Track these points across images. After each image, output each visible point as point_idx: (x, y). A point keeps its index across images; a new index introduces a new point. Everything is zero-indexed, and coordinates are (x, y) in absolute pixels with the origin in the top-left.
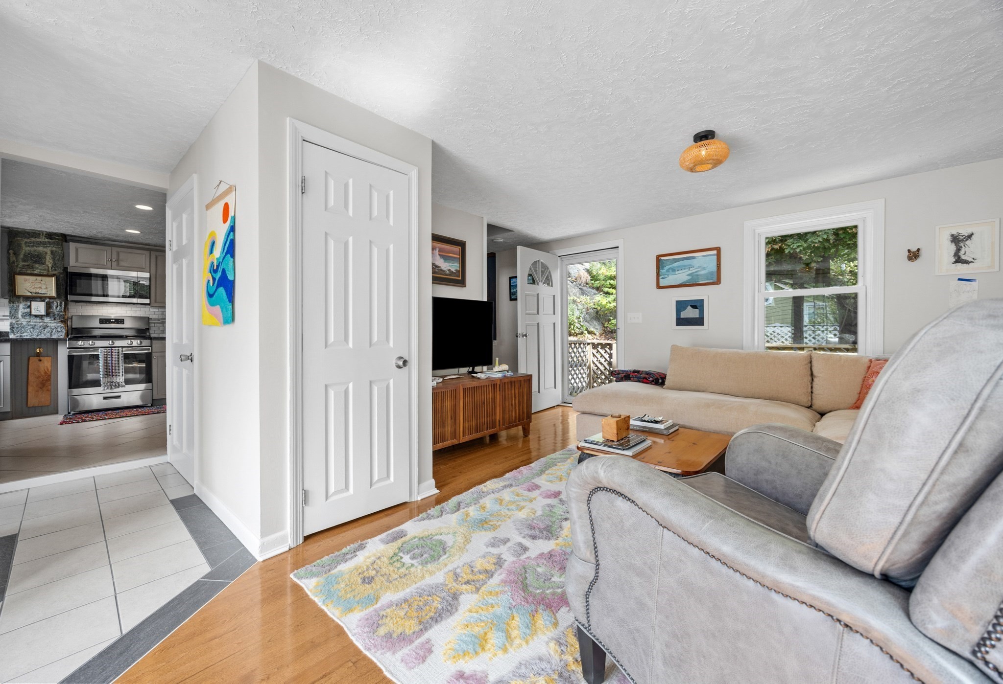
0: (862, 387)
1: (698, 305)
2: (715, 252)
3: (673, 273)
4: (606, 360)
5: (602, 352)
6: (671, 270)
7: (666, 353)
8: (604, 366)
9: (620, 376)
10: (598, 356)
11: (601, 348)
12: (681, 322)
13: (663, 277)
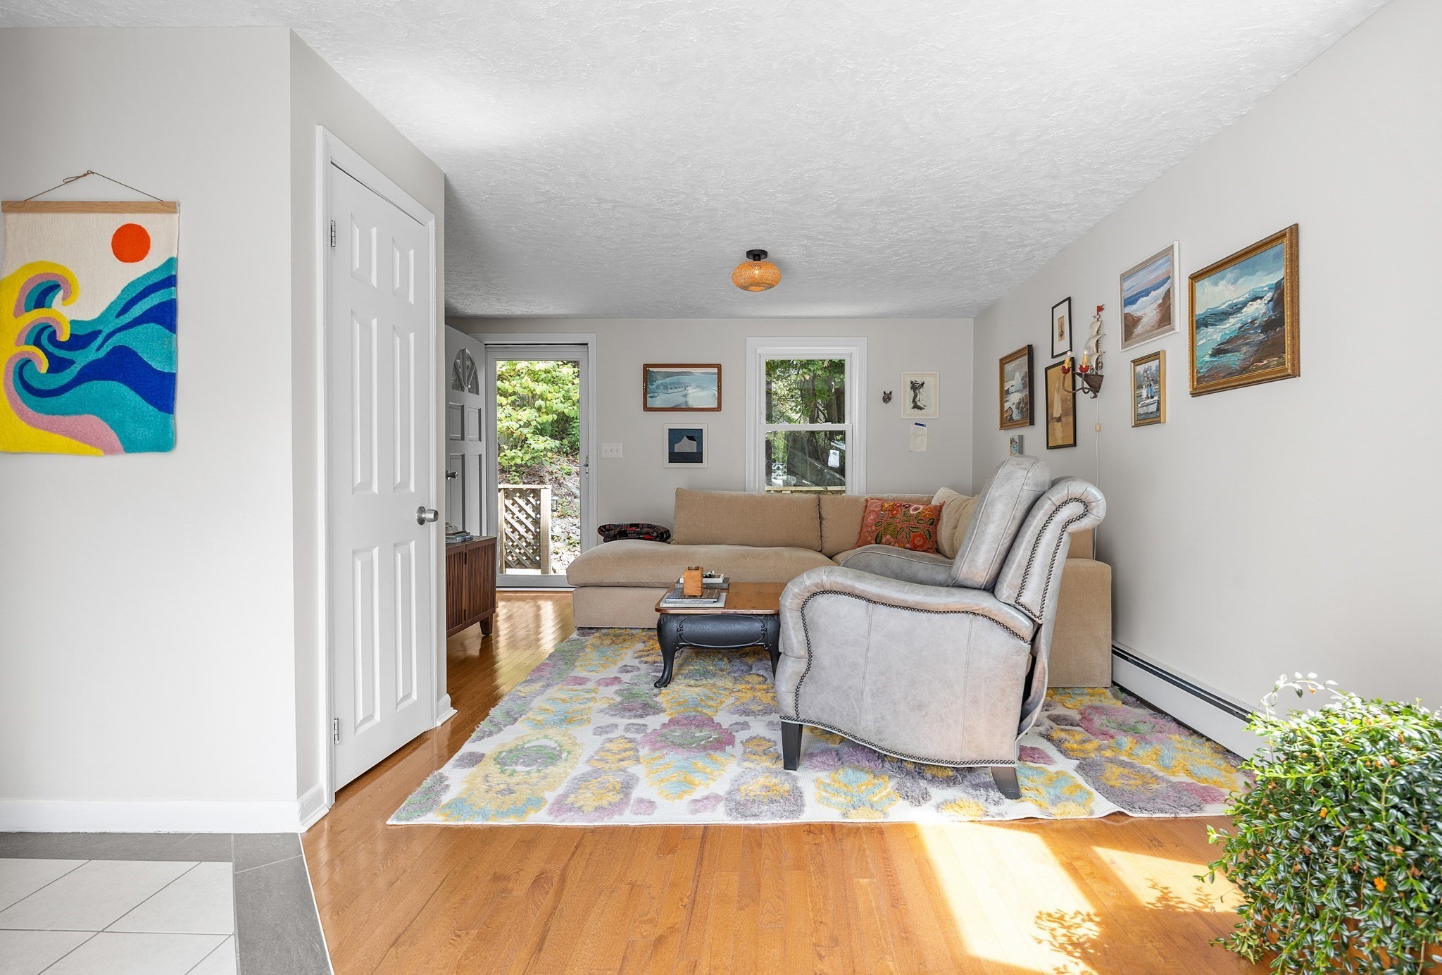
0: (862, 527)
1: (696, 436)
2: (715, 370)
3: (665, 391)
4: (528, 516)
5: (522, 502)
6: (662, 387)
7: (669, 502)
8: (526, 527)
9: (612, 533)
10: (515, 509)
11: (520, 497)
12: (675, 457)
13: (651, 395)
